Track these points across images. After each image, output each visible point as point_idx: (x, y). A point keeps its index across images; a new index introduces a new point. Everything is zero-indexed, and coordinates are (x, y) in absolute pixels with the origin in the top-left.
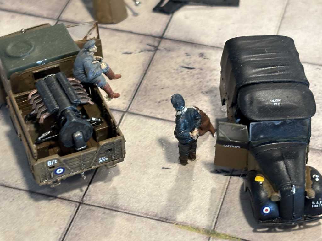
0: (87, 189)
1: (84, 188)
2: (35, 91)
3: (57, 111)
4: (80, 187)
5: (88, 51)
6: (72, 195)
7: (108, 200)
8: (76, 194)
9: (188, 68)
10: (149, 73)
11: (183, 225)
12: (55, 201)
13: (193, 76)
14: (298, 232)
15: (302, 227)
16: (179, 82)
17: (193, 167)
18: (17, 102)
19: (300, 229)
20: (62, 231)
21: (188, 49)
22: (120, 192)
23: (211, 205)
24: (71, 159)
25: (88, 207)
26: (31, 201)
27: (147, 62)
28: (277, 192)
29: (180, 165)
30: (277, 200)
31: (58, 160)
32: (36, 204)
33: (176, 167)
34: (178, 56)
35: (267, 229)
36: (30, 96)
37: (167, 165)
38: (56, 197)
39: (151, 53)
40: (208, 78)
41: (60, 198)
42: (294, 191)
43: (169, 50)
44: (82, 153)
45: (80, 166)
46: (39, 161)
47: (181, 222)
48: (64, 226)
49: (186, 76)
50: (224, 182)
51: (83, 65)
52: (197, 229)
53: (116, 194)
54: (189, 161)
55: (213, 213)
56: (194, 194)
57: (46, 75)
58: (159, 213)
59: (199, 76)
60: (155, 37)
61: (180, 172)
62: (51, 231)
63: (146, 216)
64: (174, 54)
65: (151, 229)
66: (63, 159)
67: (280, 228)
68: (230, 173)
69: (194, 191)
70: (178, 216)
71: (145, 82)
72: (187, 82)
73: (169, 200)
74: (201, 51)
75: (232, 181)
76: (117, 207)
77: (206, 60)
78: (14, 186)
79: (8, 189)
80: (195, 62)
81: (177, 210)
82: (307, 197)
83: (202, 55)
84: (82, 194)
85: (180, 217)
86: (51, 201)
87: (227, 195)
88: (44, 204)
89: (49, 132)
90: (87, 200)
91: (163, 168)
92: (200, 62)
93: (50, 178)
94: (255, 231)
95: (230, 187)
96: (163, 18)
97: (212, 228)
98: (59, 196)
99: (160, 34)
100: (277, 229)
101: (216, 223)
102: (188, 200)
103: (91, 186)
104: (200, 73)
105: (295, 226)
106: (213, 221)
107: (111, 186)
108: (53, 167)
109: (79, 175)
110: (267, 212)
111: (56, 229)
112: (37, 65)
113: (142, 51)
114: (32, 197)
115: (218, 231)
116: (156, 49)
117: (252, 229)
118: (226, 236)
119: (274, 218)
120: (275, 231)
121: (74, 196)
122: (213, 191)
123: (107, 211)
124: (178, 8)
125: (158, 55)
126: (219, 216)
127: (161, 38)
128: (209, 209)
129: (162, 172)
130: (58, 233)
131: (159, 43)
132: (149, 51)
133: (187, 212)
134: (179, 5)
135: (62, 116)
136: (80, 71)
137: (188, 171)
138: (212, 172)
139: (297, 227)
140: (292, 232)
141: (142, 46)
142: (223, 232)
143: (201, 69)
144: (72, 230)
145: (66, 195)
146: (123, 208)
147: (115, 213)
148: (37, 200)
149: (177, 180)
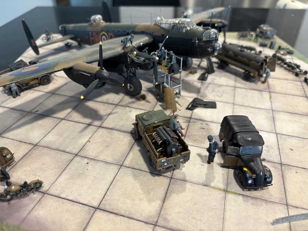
0: (173, 172)
1: (172, 172)
2: (155, 133)
3: (165, 140)
4: (170, 171)
5: (176, 118)
6: (167, 175)
7: (182, 177)
8: (169, 174)
9: (203, 129)
10: (188, 130)
11: (214, 188)
12: (161, 177)
13: (205, 131)
14: (260, 191)
15: (261, 189)
16: (200, 133)
17: (213, 165)
18: (148, 137)
19: (261, 190)
20: (166, 189)
21: (201, 122)
22: (186, 174)
23: (223, 180)
24: (171, 159)
25: (175, 180)
26: (152, 177)
27: (187, 126)
28: (254, 174)
29: (208, 164)
30: (254, 178)
31: (166, 159)
32: (154, 178)
33: (206, 165)
34: (198, 124)
35: (248, 190)
36: (153, 135)
37: (203, 164)
38: (161, 175)
39: (188, 123)
40: (211, 132)
41: (163, 176)
42: (261, 174)
43: (194, 122)
44: (175, 157)
45: (173, 162)
46: (159, 160)
47: (213, 187)
48: (166, 187)
49: (202, 131)
50: (226, 171)
51: (174, 123)
52: (220, 189)
53: (185, 175)
54: (211, 163)
55: (225, 183)
56: (216, 175)
57: (159, 127)
58: (203, 183)
59: (208, 131)
60: (188, 118)
61: (208, 167)
62: (161, 189)
63: (198, 184)
64: (196, 124)
65: (201, 189)
66: (168, 159)
67: (253, 189)
68: (228, 167)
69: (215, 174)
70: (211, 184)
71: (187, 133)
72: (203, 133)
73: (206, 177)
74: (206, 123)
75: (229, 171)
76: (186, 180)
77: (209, 126)
78: (144, 170)
79: (142, 171)
80: (205, 126)
81: (210, 181)
82: (266, 177)
83: (207, 124)
84: (171, 174)
85: (212, 185)
86: (160, 177)
87: (229, 176)
88: (157, 177)
89: (161, 149)
90: (173, 177)
91: (201, 165)
92: (207, 127)
93: (162, 167)
94: (243, 190)
95: (229, 173)
96: (190, 112)
97: (226, 189)
98: (162, 175)
99: (190, 117)
100: (252, 190)
101: (227, 187)
102: (214, 178)
103: (174, 171)
104: (208, 130)
105: (258, 189)
106: (225, 186)
107: (182, 171)
108: (163, 162)
109: (171, 166)
110: (250, 183)
111: (163, 188)
112: (155, 123)
113: (184, 122)
114: (152, 175)
115: (228, 190)
116: (189, 122)
117: (242, 190)
118: (232, 192)
119: (252, 185)
120: (251, 191)
121: (169, 175)
122: (223, 174)
123: (183, 182)
124: (195, 108)
125: (190, 124)
126: (227, 184)
127: (191, 118)
128: (223, 182)
129: (201, 166)
130: (164, 190)
131: (190, 120)
132: (187, 122)
133: (214, 183)
134: (195, 107)
135: (167, 142)
136: (172, 125)
137: (211, 166)
138: (221, 167)
139: (259, 189)
140: (258, 191)
141: (184, 121)
142: (230, 191)
143: (208, 129)
144: (170, 189)
145: (165, 175)
146: (189, 180)
147: (186, 182)
148: (154, 176)
149: (208, 170)
